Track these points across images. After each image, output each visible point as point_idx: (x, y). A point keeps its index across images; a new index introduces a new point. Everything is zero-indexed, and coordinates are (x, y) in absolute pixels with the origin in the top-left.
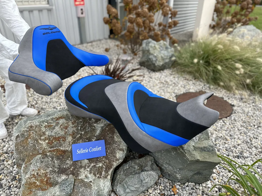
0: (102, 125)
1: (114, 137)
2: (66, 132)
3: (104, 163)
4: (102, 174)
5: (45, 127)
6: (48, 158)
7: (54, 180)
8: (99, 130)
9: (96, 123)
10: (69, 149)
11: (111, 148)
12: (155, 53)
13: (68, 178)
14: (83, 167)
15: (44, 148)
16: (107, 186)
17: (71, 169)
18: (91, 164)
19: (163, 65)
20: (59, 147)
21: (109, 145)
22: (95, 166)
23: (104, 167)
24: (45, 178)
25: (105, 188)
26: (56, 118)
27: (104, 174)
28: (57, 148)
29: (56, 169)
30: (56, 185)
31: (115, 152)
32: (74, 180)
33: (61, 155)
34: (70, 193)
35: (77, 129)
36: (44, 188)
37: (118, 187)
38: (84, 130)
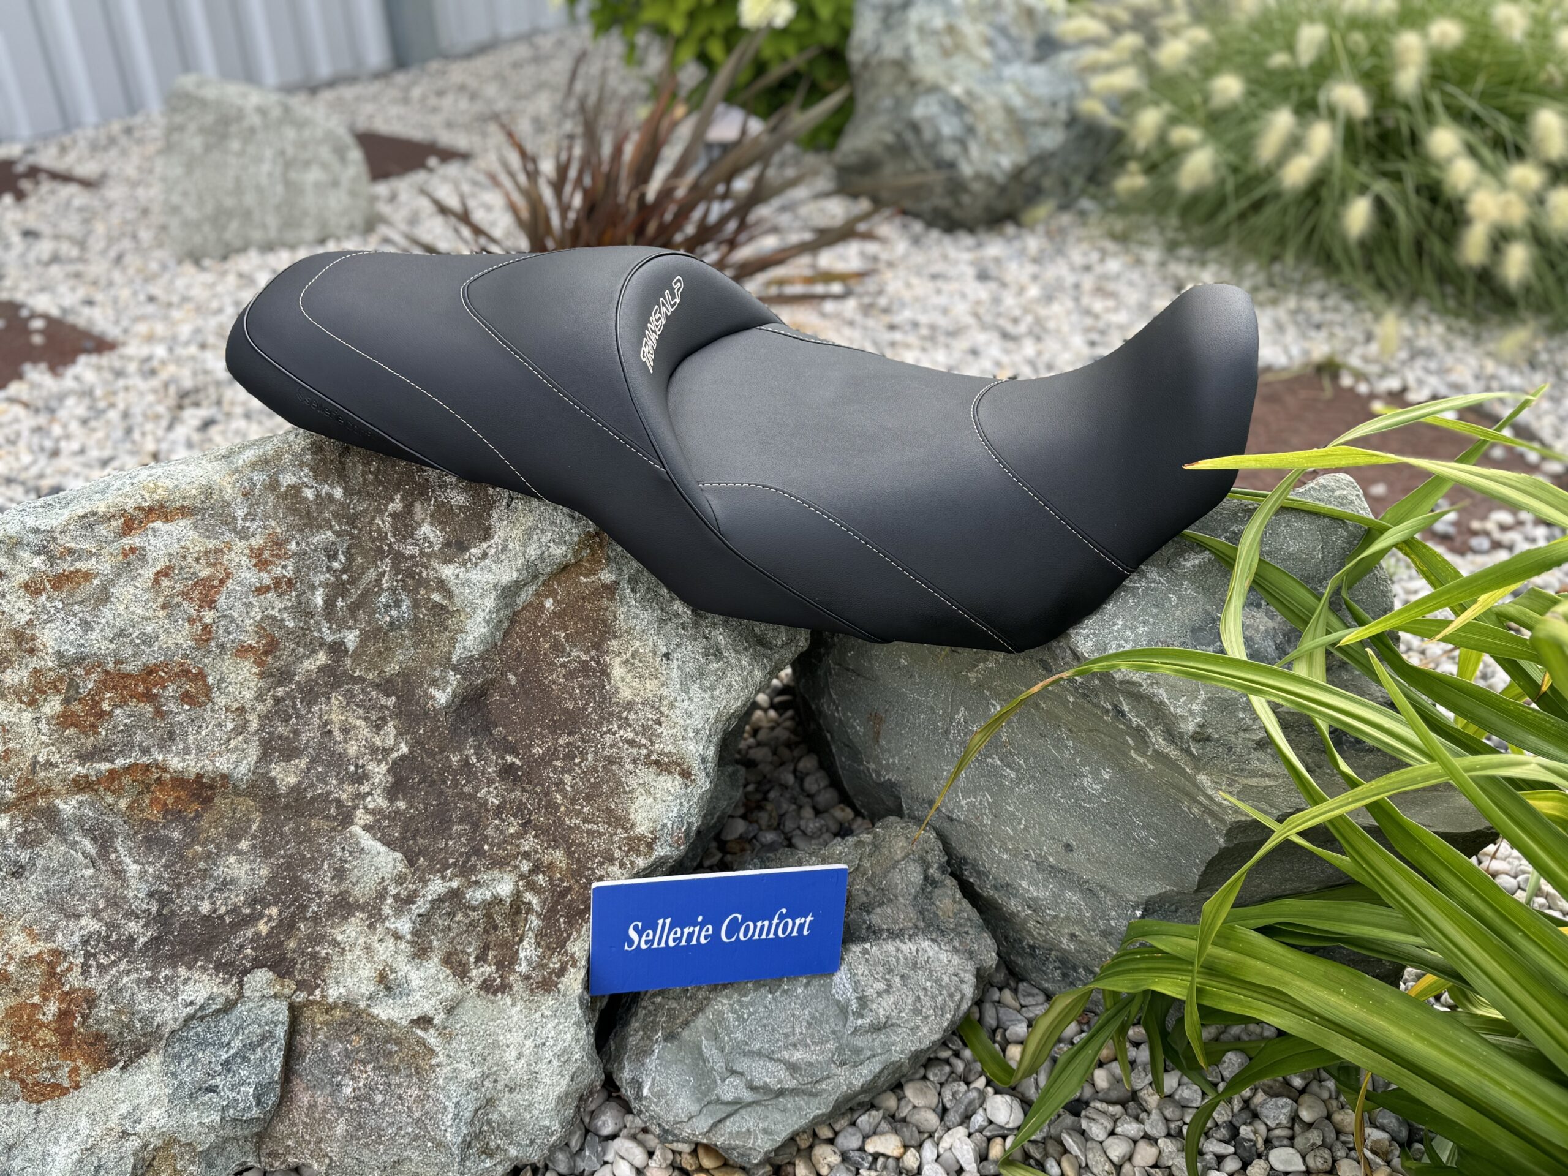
0: (508, 575)
1: (604, 672)
2: (205, 627)
3: (536, 869)
4: (514, 959)
5: (32, 588)
6: (63, 838)
7: (119, 1012)
8: (480, 616)
9: (450, 562)
10: (243, 769)
11: (590, 757)
12: (952, 79)
13: (241, 995)
14: (361, 908)
15: (35, 763)
16: (557, 1049)
17: (263, 928)
18: (425, 882)
19: (1018, 174)
20: (155, 752)
21: (569, 734)
22: (455, 895)
23: (537, 907)
24: (46, 999)
25: (542, 1066)
26: (123, 513)
27: (529, 962)
28: (135, 757)
29: (133, 927)
30: (141, 1051)
31: (619, 783)
32: (292, 1008)
33: (174, 815)
34: (255, 1112)
35: (303, 611)
36: (47, 1075)
37: (652, 1062)
38: (361, 615)
